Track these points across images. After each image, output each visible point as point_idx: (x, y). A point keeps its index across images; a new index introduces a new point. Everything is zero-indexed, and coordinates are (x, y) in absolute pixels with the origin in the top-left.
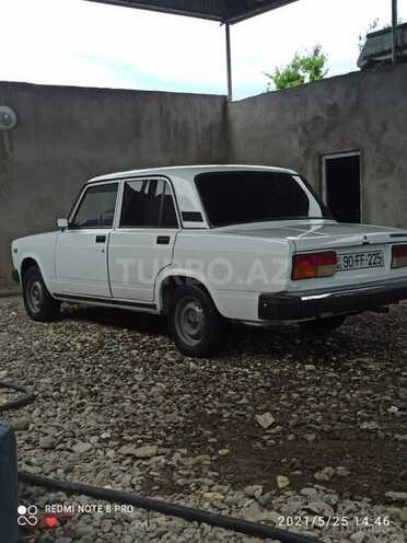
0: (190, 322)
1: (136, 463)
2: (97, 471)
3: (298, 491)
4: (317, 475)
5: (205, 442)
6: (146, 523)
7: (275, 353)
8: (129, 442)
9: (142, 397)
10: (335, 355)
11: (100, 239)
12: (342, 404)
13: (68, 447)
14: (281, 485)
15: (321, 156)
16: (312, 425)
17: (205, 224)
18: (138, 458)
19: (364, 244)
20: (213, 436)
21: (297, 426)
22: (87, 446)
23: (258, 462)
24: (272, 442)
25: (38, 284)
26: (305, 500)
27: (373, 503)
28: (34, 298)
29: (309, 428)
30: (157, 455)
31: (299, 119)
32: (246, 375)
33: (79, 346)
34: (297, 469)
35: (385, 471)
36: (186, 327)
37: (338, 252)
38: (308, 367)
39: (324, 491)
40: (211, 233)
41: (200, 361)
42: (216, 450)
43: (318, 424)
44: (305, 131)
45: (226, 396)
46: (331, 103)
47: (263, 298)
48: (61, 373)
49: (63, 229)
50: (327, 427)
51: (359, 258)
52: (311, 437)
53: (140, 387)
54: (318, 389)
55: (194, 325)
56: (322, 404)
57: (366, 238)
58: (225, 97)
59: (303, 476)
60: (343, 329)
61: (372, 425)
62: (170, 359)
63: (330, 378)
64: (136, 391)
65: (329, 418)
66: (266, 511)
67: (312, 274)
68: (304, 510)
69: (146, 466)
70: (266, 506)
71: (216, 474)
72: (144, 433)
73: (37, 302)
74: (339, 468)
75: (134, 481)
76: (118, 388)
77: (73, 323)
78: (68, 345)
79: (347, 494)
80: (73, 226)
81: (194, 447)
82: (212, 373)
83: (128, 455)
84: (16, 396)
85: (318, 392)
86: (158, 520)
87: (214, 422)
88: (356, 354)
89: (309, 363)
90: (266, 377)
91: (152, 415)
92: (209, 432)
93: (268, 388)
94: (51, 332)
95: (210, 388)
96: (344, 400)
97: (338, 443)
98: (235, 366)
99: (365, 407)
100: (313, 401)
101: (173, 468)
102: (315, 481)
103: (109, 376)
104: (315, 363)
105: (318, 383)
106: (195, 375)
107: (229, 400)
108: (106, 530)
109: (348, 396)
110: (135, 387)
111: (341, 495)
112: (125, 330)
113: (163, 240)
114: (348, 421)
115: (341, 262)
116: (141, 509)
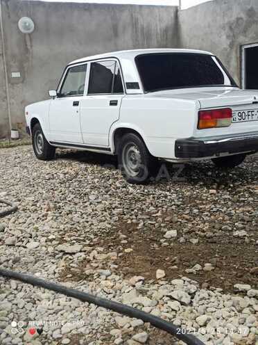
0: (131, 160)
1: (64, 257)
2: (36, 262)
3: (170, 281)
4: (188, 270)
5: (118, 243)
6: (51, 302)
7: (192, 182)
8: (66, 241)
9: (89, 210)
10: (233, 183)
11: (76, 104)
12: (227, 218)
13: (24, 244)
14: (158, 277)
15: (241, 46)
16: (199, 233)
17: (141, 90)
18: (67, 253)
19: (254, 103)
20: (125, 239)
21: (189, 232)
22: (37, 244)
23: (149, 258)
24: (166, 244)
25: (41, 135)
26: (172, 289)
27: (223, 292)
28: (39, 145)
29: (196, 234)
30: (81, 251)
31: (226, 20)
32: (166, 197)
33: (62, 176)
34: (175, 264)
35: (241, 268)
36: (130, 163)
37: (233, 109)
38: (211, 191)
39: (189, 282)
40: (145, 97)
41: (138, 187)
42: (124, 249)
43: (204, 232)
44: (231, 28)
45: (147, 210)
46: (249, 7)
47: (178, 143)
48: (42, 193)
49: (54, 97)
50: (209, 234)
51: (250, 113)
52: (195, 241)
53: (91, 204)
54: (213, 206)
55: (135, 162)
56: (212, 217)
57: (255, 98)
58: (176, 7)
59: (178, 270)
60: (243, 165)
61: (242, 233)
62: (119, 185)
63: (225, 200)
64: (86, 206)
65: (214, 227)
66: (140, 295)
67: (213, 125)
68: (167, 296)
69: (71, 259)
70: (142, 292)
71: (116, 266)
72: (79, 236)
73: (41, 148)
74: (207, 265)
75: (57, 271)
76: (76, 204)
77: (63, 161)
78: (55, 175)
79: (205, 285)
80: (60, 95)
81: (110, 246)
82: (143, 195)
83: (61, 251)
84: (6, 208)
85: (212, 209)
86: (60, 300)
87: (130, 229)
88: (247, 182)
89: (214, 189)
90: (180, 198)
91: (90, 223)
92: (124, 236)
93: (178, 206)
94: (47, 167)
95: (139, 205)
96: (230, 215)
97: (213, 246)
98: (161, 190)
99: (243, 220)
100: (207, 215)
101: (89, 261)
102: (185, 274)
103: (73, 196)
104: (217, 189)
105: (215, 202)
106: (131, 196)
107: (148, 214)
108: (21, 306)
109: (233, 212)
110: (87, 204)
111: (201, 285)
112: (95, 166)
113: (113, 103)
114: (226, 230)
115: (236, 116)
116: (53, 292)
